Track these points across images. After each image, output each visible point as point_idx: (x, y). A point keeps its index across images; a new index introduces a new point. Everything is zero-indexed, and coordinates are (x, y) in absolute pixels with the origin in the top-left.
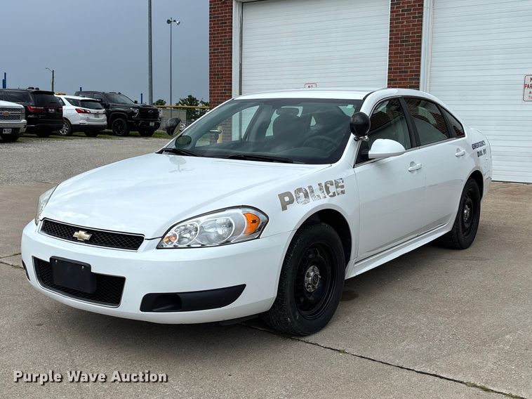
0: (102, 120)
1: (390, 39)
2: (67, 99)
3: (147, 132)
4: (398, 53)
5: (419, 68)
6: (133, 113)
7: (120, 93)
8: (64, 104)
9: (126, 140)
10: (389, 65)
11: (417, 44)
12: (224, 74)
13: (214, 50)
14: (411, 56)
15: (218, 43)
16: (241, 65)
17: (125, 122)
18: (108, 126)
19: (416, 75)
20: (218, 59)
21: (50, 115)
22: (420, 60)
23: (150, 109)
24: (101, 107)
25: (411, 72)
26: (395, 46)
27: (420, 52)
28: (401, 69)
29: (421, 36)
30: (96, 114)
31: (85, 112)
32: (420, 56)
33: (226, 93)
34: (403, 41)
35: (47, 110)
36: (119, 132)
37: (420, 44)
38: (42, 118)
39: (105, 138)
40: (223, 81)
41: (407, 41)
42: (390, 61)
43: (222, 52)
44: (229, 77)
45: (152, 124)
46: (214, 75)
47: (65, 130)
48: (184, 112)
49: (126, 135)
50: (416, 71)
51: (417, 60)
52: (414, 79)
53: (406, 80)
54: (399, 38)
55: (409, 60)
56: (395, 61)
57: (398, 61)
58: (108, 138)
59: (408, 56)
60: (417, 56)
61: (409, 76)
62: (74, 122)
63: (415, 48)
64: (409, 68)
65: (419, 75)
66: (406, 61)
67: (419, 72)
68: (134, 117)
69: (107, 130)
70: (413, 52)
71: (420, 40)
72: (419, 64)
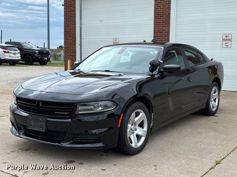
1: (154, 15)
3: (43, 63)
4: (158, 23)
6: (35, 53)
10: (154, 29)
11: (168, 18)
12: (71, 33)
13: (67, 20)
14: (165, 24)
15: (68, 17)
16: (81, 28)
17: (31, 58)
19: (167, 34)
20: (68, 25)
22: (169, 26)
23: (44, 51)
25: (165, 32)
26: (157, 19)
27: (169, 22)
28: (160, 31)
30: (15, 54)
31: (8, 52)
32: (169, 24)
33: (73, 43)
34: (161, 16)
36: (28, 63)
37: (170, 18)
40: (71, 36)
41: (162, 16)
42: (154, 27)
43: (70, 21)
44: (74, 35)
45: (46, 59)
46: (67, 33)
49: (32, 64)
50: (168, 32)
51: (168, 26)
52: (166, 36)
53: (162, 36)
54: (159, 15)
55: (164, 26)
56: (157, 27)
57: (159, 27)
59: (163, 24)
60: (168, 24)
61: (164, 34)
62: (2, 58)
63: (167, 20)
64: (164, 30)
65: (169, 34)
66: (162, 27)
67: (169, 32)
68: (36, 55)
69: (21, 62)
70: (166, 22)
71: (170, 16)
72: (169, 28)
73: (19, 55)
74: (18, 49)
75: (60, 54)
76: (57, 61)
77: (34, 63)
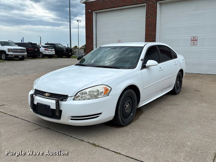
0: (53, 52)
1: (146, 24)
2: (41, 46)
3: (69, 56)
4: (148, 29)
5: (156, 34)
6: (64, 50)
7: (59, 44)
8: (41, 48)
9: (61, 59)
10: (145, 33)
12: (90, 37)
15: (88, 26)
17: (61, 53)
18: (56, 54)
20: (88, 32)
21: (35, 51)
22: (156, 32)
24: (53, 48)
25: (153, 36)
26: (148, 27)
27: (156, 29)
28: (149, 35)
29: (156, 24)
30: (51, 51)
31: (48, 50)
33: (91, 43)
34: (150, 25)
35: (34, 49)
38: (33, 52)
39: (54, 58)
40: (90, 39)
41: (151, 25)
43: (90, 30)
44: (92, 38)
45: (70, 54)
47: (41, 56)
48: (83, 50)
49: (62, 57)
52: (154, 38)
54: (149, 24)
55: (152, 32)
56: (147, 32)
57: (149, 32)
58: (56, 59)
59: (152, 30)
60: (155, 30)
61: (152, 37)
62: (44, 53)
63: (154, 28)
64: (152, 34)
65: (156, 37)
66: (151, 32)
67: (156, 36)
68: (64, 52)
69: (55, 56)
70: (153, 29)
71: (156, 25)
72: (156, 33)
73: (54, 52)
74: (54, 48)
75: (75, 51)
76: (75, 55)
77: (63, 57)
